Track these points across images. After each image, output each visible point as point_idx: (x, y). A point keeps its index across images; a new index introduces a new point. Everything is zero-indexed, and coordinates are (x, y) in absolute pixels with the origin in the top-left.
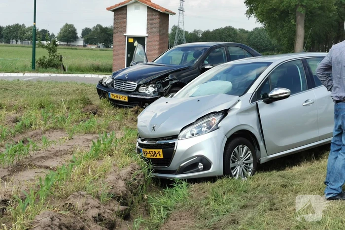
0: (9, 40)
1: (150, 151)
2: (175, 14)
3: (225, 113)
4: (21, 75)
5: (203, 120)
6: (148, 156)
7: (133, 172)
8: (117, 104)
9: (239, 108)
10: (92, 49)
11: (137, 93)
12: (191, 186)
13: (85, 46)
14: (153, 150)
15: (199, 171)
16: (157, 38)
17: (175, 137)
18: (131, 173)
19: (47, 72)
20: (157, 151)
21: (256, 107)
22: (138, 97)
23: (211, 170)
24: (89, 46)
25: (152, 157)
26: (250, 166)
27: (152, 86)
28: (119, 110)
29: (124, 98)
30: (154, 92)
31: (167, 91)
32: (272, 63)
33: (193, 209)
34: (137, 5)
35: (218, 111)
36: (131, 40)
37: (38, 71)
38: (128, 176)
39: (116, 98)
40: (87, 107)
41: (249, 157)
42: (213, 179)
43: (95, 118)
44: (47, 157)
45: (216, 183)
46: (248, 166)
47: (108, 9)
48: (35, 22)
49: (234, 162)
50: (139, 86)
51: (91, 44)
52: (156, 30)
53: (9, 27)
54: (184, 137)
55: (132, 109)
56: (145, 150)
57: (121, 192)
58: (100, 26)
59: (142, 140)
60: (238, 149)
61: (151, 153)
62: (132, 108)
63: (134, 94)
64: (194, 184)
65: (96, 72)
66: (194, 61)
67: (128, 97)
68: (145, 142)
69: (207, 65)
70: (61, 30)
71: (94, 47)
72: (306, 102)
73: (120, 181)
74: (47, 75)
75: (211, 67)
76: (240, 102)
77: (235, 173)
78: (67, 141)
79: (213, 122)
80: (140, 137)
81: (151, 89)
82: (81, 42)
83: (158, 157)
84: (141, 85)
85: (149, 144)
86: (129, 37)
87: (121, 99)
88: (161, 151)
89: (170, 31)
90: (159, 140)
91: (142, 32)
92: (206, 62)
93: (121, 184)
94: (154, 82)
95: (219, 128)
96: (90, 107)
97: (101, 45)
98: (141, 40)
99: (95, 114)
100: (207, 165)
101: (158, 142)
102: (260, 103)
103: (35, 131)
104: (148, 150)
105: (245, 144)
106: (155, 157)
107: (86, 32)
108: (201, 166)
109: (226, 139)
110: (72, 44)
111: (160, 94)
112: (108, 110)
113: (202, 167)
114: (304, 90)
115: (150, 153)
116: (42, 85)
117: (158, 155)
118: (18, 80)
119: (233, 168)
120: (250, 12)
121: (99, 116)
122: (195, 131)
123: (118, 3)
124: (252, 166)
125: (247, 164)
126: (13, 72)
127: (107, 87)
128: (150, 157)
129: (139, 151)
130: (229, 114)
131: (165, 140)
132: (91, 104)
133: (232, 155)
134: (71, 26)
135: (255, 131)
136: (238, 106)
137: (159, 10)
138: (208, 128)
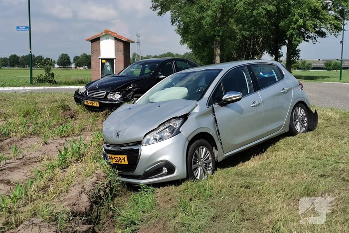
0: (24, 65)
1: (115, 157)
2: (134, 42)
3: (185, 117)
4: (22, 88)
5: (165, 125)
6: (114, 161)
7: (97, 182)
8: (91, 109)
9: (198, 112)
10: (80, 70)
11: (106, 99)
12: (156, 191)
13: (76, 68)
14: (118, 156)
15: (163, 175)
16: (122, 59)
17: (139, 143)
18: (96, 183)
19: (42, 86)
20: (121, 157)
21: (212, 110)
22: (107, 102)
23: (175, 174)
24: (78, 68)
25: (117, 163)
26: (209, 165)
27: (118, 94)
28: (92, 114)
29: (96, 104)
30: (120, 98)
31: (130, 97)
32: (222, 69)
33: (161, 222)
34: (106, 36)
35: (178, 116)
36: (104, 61)
37: (35, 85)
38: (93, 188)
39: (89, 104)
40: (66, 112)
41: (208, 158)
42: (177, 182)
43: (72, 121)
44: (13, 168)
45: (180, 186)
46: (208, 165)
47: (87, 40)
48: (31, 49)
49: (195, 163)
50: (107, 94)
51: (80, 66)
52: (121, 53)
53: (23, 57)
54: (148, 143)
55: (103, 113)
56: (110, 155)
57: (84, 208)
58: (85, 55)
59: (108, 146)
60: (198, 150)
61: (117, 159)
62: (102, 111)
63: (104, 101)
64: (159, 188)
65: (80, 84)
66: (150, 72)
67: (99, 103)
68: (110, 148)
69: (161, 75)
70: (59, 58)
71: (82, 68)
72: (253, 103)
73: (83, 195)
74: (41, 88)
75: (164, 77)
76: (198, 106)
77: (196, 174)
78: (41, 146)
79: (175, 127)
80: (105, 143)
81: (118, 96)
82: (73, 66)
83: (123, 162)
84: (109, 92)
85: (114, 149)
86: (102, 59)
87: (94, 105)
88: (125, 157)
89: (131, 56)
90: (123, 146)
91: (112, 55)
92: (160, 73)
93: (85, 198)
94: (119, 90)
95: (180, 132)
96: (68, 112)
97: (86, 67)
98: (111, 61)
99: (72, 118)
100: (171, 169)
101: (122, 148)
102: (216, 106)
103: (11, 139)
104: (113, 156)
105: (204, 145)
106: (120, 163)
107: (76, 58)
108: (165, 170)
109: (188, 142)
110: (67, 67)
111: (125, 100)
112: (83, 114)
113: (167, 171)
114: (251, 93)
115: (115, 159)
116: (34, 95)
117: (123, 161)
118: (16, 92)
119: (195, 170)
120: (183, 43)
121: (75, 119)
122: (158, 137)
123: (94, 35)
124: (211, 165)
125: (206, 164)
126: (15, 86)
127: (82, 95)
128: (115, 163)
129: (105, 156)
130: (189, 118)
131: (130, 146)
132: (69, 110)
133: (194, 157)
134: (66, 55)
135: (212, 133)
136: (197, 110)
137: (123, 39)
138: (170, 132)
